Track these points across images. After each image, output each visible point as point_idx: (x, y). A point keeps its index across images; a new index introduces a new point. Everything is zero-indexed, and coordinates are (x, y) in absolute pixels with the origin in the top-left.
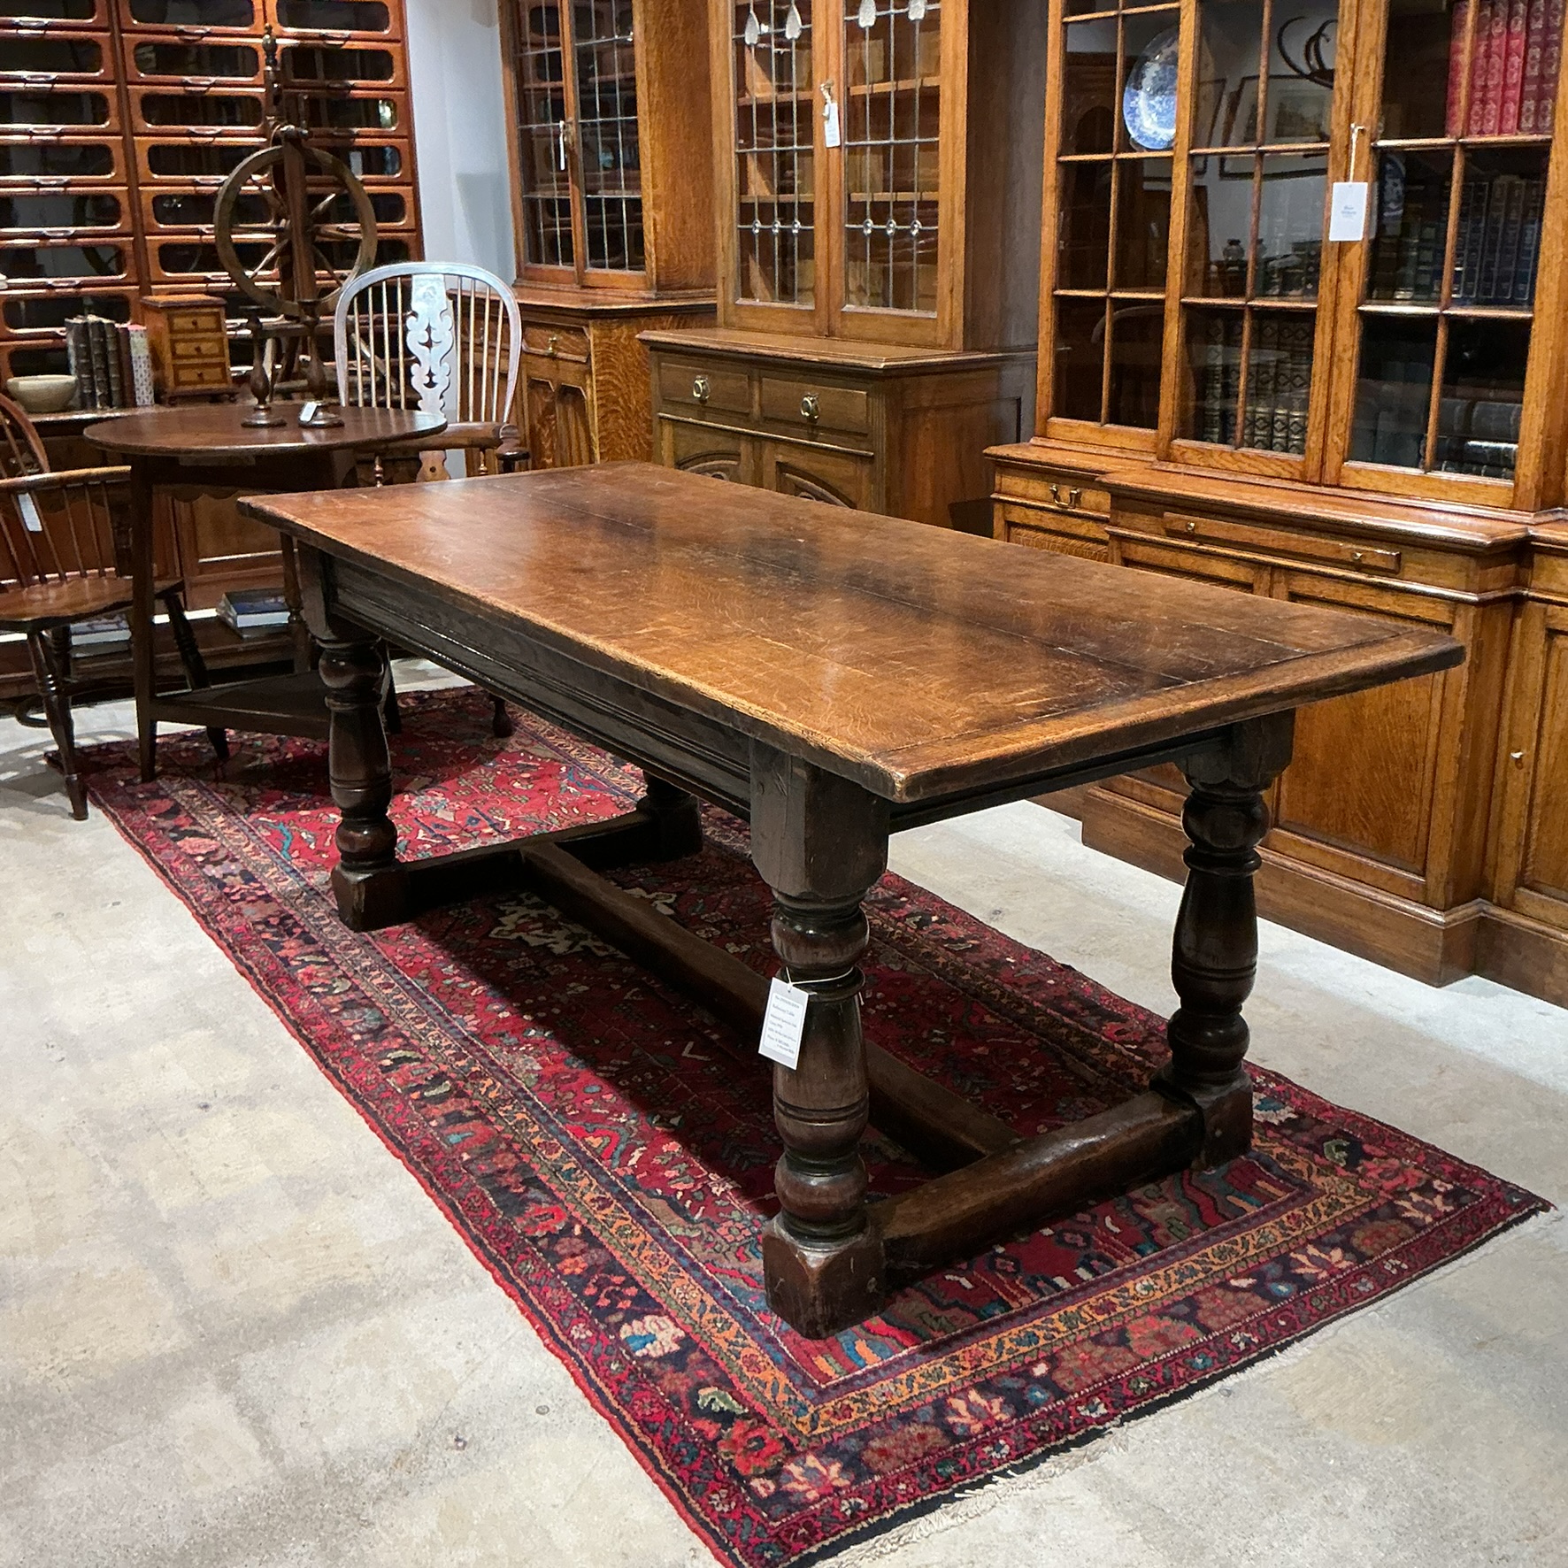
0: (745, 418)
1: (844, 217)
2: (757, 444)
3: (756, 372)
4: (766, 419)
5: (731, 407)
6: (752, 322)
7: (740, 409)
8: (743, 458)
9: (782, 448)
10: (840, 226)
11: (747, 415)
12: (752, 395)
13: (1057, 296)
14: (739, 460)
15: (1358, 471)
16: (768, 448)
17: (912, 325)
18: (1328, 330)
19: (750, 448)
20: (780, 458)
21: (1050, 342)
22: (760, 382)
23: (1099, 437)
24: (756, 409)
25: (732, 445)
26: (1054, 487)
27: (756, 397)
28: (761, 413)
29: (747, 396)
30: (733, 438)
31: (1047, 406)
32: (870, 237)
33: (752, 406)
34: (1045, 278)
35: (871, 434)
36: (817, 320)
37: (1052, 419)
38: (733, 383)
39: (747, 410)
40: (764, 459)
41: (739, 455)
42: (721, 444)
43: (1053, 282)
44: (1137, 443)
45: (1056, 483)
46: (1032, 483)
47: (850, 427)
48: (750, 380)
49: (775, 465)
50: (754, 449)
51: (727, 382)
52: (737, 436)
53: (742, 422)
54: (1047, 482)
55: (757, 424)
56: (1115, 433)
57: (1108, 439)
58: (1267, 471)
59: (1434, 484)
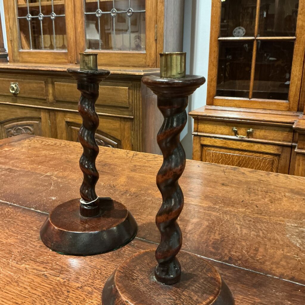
0: (44, 101)
1: (84, 9)
2: (52, 113)
3: (50, 80)
4: (58, 101)
5: (34, 96)
6: (30, 59)
7: (42, 97)
8: (43, 120)
9: (69, 115)
10: (82, 13)
11: (45, 100)
12: (47, 91)
13: (219, 40)
14: (41, 121)
16: (59, 116)
17: (129, 57)
19: (47, 115)
20: (68, 120)
21: (216, 62)
22: (53, 84)
23: (249, 105)
24: (51, 98)
25: (35, 114)
26: (235, 129)
27: (51, 91)
28: (54, 99)
29: (44, 91)
30: (36, 111)
31: (214, 92)
32: (100, 17)
33: (48, 96)
34: (213, 32)
35: (131, 107)
36: (69, 57)
37: (216, 97)
38: (35, 85)
39: (45, 98)
40: (58, 120)
41: (40, 118)
42: (29, 114)
43: (217, 34)
44: (274, 107)
45: (236, 127)
46: (218, 127)
47: (116, 104)
48: (46, 83)
49: (64, 123)
50: (50, 115)
51: (31, 85)
52: (38, 110)
53: (41, 103)
54: (230, 126)
55: (52, 104)
56: (260, 102)
57: (255, 105)
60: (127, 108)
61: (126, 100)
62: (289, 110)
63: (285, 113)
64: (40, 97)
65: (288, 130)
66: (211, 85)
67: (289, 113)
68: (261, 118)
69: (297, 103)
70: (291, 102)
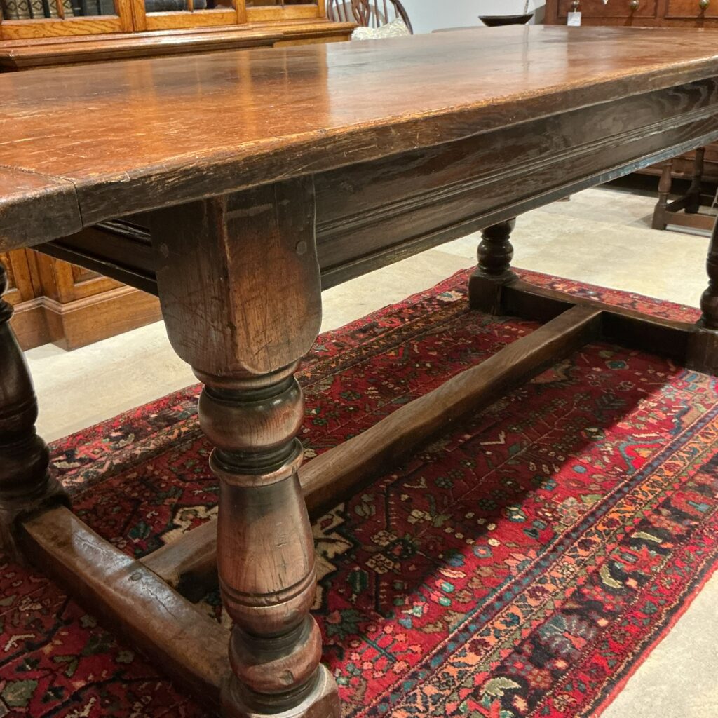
15: (155, 18)
58: (95, 30)
59: (200, 18)
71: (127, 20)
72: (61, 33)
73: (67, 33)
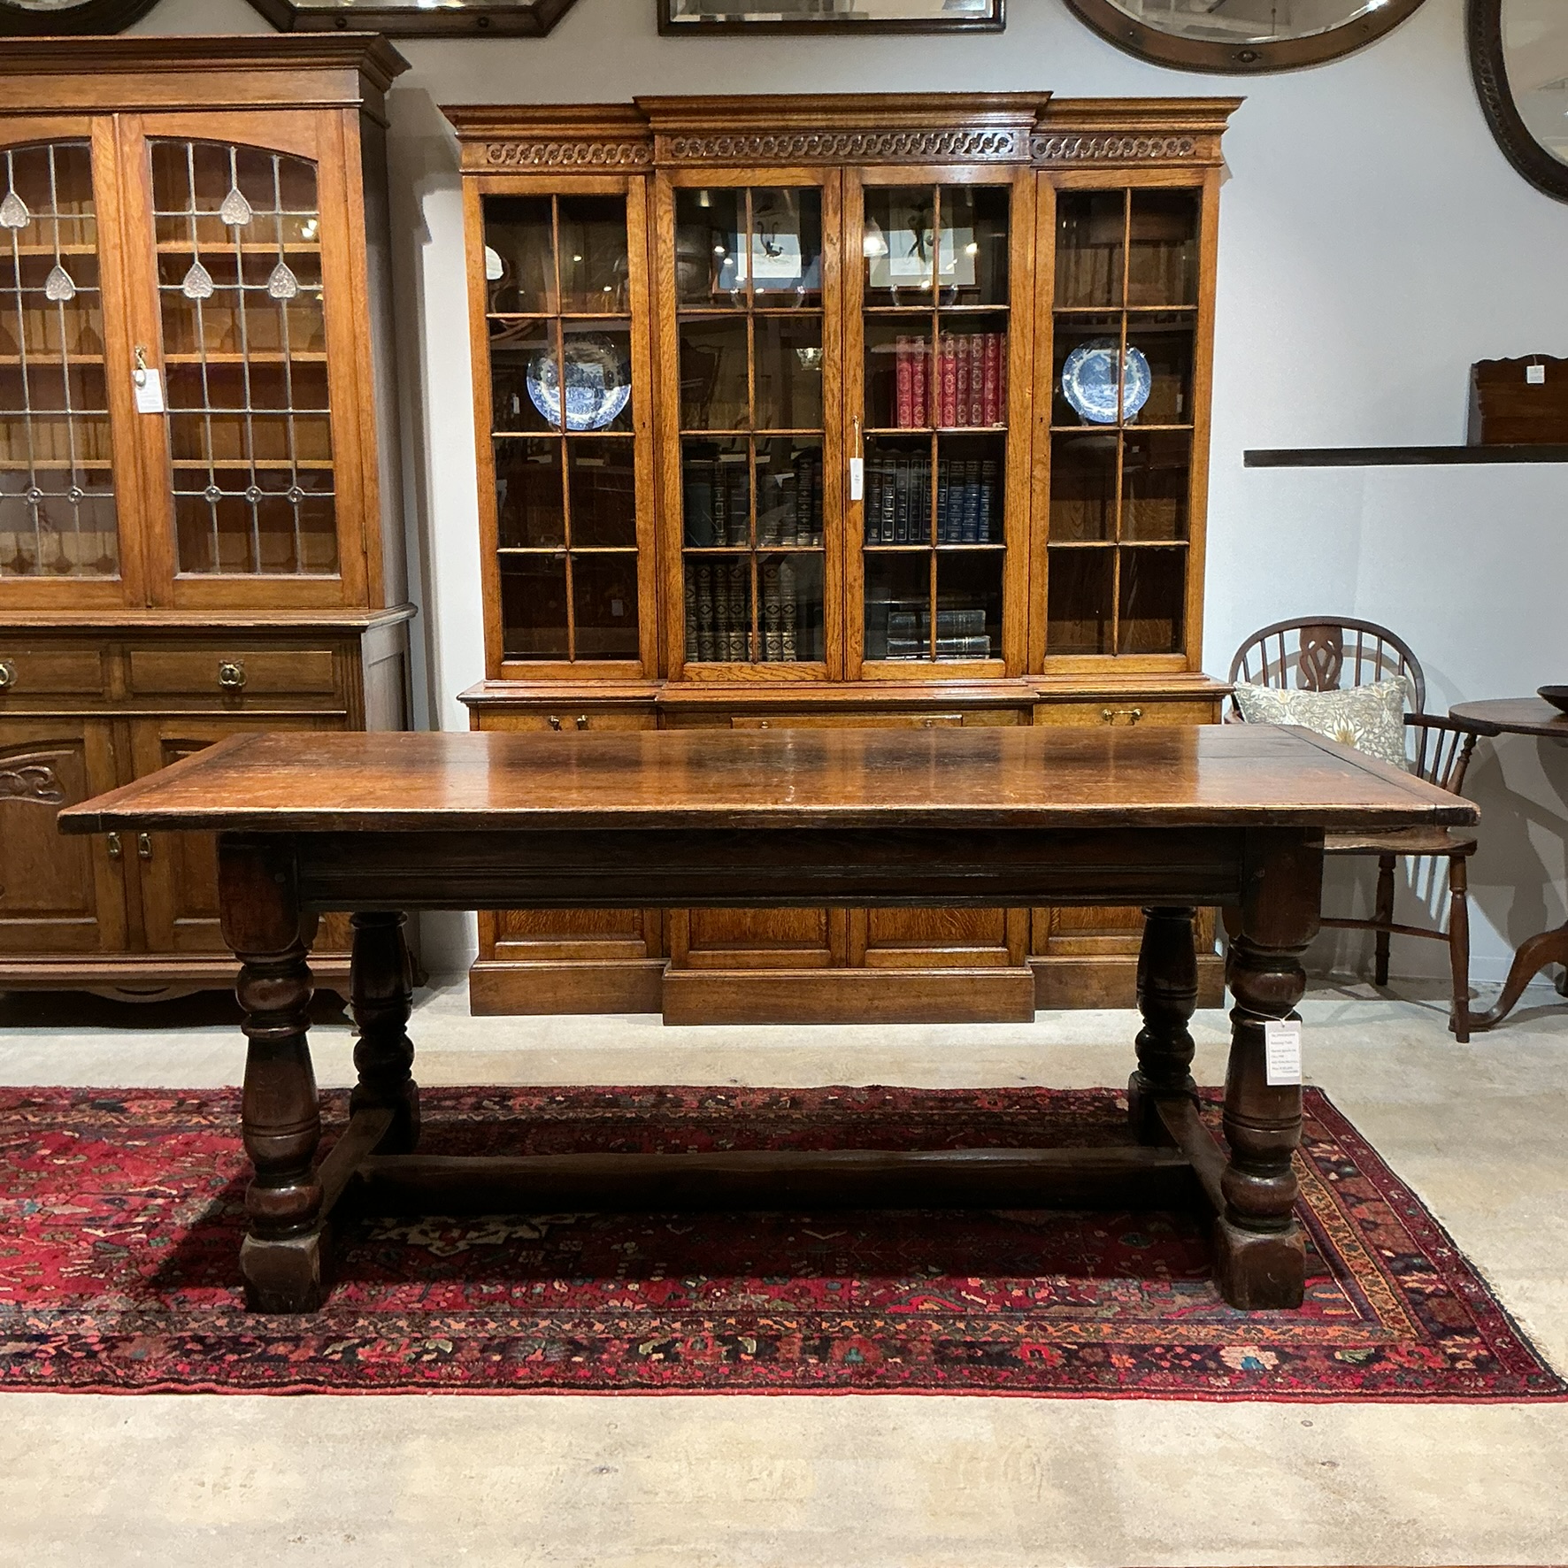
0: (97, 698)
1: (171, 484)
2: (120, 726)
3: (115, 647)
4: (137, 695)
5: (68, 688)
7: (93, 689)
8: (89, 745)
9: (171, 724)
10: (165, 492)
11: (98, 695)
12: (107, 673)
13: (500, 554)
14: (81, 749)
15: (876, 667)
16: (142, 733)
18: (838, 566)
19: (104, 731)
20: (171, 736)
21: (497, 595)
22: (125, 656)
23: (571, 673)
24: (117, 688)
25: (65, 732)
26: (553, 719)
27: (118, 672)
28: (127, 691)
29: (99, 674)
30: (69, 724)
31: (499, 651)
32: (217, 504)
33: (109, 685)
34: (487, 538)
35: (340, 692)
36: (128, 591)
37: (506, 663)
38: (69, 662)
39: (101, 690)
40: (137, 740)
41: (82, 741)
42: (43, 734)
43: (496, 541)
44: (617, 673)
45: (557, 715)
46: (521, 719)
47: (305, 689)
48: (105, 655)
49: (159, 744)
50: (112, 731)
51: (56, 662)
52: (77, 721)
53: (86, 704)
54: (544, 715)
55: (119, 703)
56: (590, 667)
57: (583, 673)
58: (791, 677)
59: (943, 669)
60: (332, 694)
61: (329, 677)
62: (644, 677)
63: (638, 684)
64: (83, 690)
65: (647, 710)
66: (491, 640)
67: (645, 683)
68: (599, 693)
69: (655, 663)
70: (647, 664)
71: (835, 667)
72: (749, 678)
73: (757, 678)
